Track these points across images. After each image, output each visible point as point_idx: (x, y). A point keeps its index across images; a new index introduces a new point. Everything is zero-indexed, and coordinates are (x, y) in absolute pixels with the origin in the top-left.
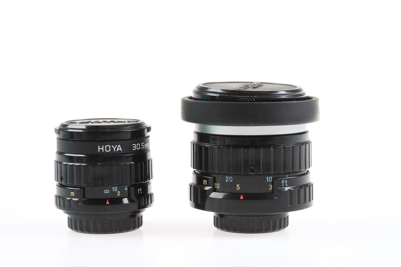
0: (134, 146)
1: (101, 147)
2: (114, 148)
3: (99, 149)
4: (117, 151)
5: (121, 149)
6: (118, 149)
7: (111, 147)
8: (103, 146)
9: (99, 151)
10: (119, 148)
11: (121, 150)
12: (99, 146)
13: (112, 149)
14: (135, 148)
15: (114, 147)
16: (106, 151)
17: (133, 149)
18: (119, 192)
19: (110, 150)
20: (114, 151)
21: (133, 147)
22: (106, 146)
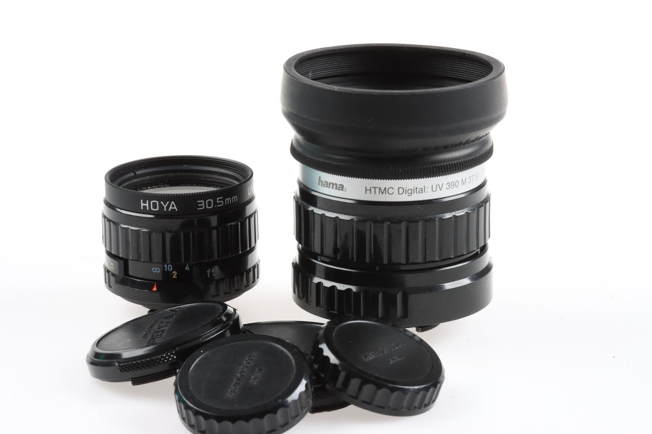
0: (202, 203)
1: (145, 202)
2: (165, 207)
3: (142, 204)
4: (169, 210)
5: (175, 208)
6: (171, 208)
7: (160, 204)
8: (147, 201)
9: (142, 208)
10: (173, 206)
11: (177, 210)
12: (142, 201)
13: (161, 207)
14: (202, 207)
15: (165, 205)
16: (152, 209)
17: (198, 209)
18: (175, 273)
19: (158, 209)
20: (165, 210)
21: (199, 205)
22: (152, 202)
